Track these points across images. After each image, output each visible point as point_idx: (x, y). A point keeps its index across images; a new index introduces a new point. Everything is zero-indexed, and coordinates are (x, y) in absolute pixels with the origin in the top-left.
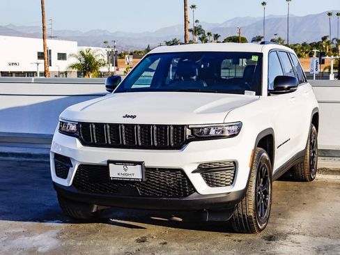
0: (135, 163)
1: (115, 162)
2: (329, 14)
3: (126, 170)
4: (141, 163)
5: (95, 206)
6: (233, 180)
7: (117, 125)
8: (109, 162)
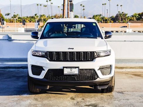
0: (76, 68)
1: (66, 67)
2: (38, 5)
3: (71, 70)
4: (78, 67)
5: (48, 86)
6: (110, 72)
7: (66, 52)
8: (64, 67)
